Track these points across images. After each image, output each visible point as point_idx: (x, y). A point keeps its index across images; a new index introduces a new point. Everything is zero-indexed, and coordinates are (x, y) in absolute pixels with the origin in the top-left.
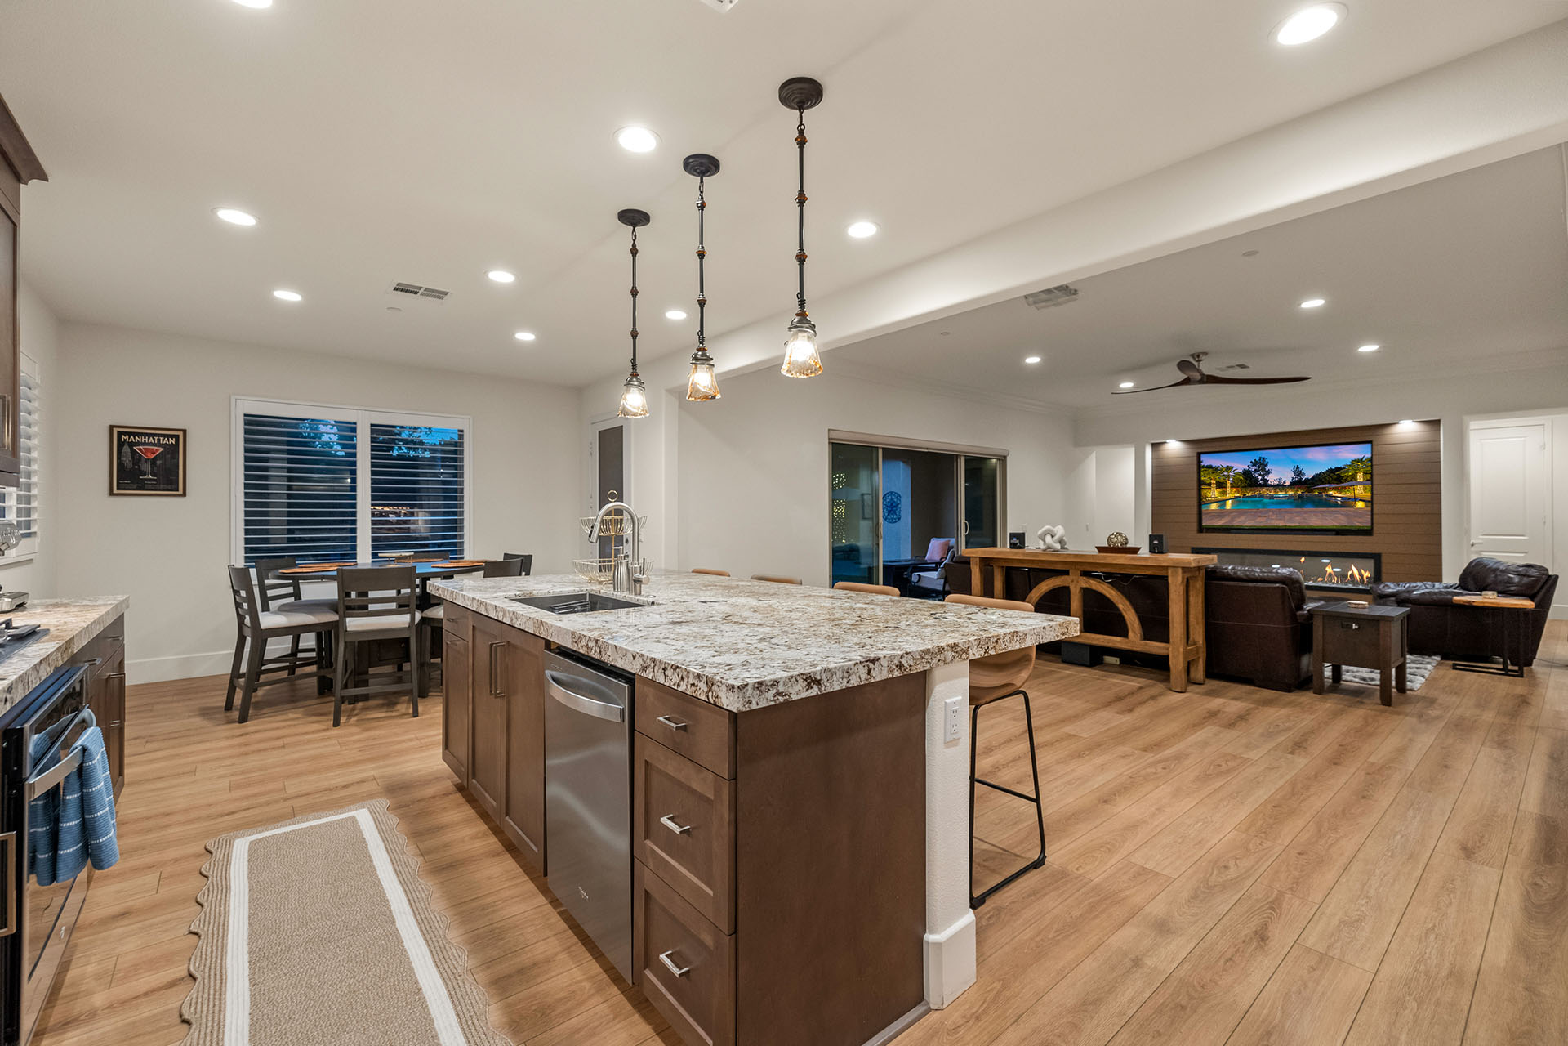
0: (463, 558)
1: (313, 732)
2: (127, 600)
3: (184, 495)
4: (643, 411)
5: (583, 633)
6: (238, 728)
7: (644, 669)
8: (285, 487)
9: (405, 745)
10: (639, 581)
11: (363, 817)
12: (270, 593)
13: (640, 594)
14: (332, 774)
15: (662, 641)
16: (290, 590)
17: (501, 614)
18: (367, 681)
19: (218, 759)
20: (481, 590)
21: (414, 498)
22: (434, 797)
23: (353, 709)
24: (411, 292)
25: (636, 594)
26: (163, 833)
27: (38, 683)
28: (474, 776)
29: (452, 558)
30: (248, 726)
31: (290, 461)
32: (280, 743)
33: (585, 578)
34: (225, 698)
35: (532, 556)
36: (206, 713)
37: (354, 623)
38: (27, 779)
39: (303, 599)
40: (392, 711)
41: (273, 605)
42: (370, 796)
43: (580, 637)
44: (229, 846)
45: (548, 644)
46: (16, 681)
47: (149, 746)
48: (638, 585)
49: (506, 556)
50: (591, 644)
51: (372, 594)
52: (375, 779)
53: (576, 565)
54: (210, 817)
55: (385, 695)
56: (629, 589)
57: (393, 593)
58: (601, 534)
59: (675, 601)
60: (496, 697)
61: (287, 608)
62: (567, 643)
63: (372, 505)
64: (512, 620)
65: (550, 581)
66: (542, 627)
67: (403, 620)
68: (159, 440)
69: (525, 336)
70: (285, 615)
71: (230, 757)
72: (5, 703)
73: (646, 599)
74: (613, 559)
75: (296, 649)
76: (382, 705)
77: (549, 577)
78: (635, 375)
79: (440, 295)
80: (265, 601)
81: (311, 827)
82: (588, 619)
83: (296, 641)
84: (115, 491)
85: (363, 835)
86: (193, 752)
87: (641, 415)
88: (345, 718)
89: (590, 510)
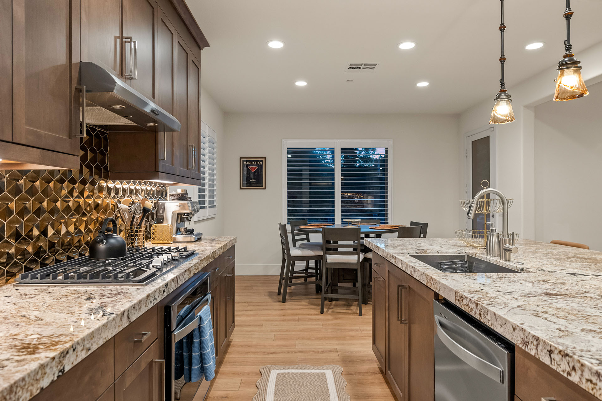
0: (388, 223)
1: (311, 315)
2: (235, 239)
3: (265, 188)
4: (510, 117)
5: (465, 294)
6: (281, 305)
7: (526, 343)
8: (309, 184)
9: (354, 333)
10: (509, 250)
11: (329, 373)
12: (297, 237)
13: (509, 260)
14: (317, 342)
15: (541, 315)
16: (305, 236)
17: (404, 266)
18: (338, 290)
19: (272, 321)
20: (393, 247)
21: (364, 188)
22: (367, 373)
23: (331, 305)
24: (357, 68)
25: (506, 260)
26: (246, 356)
27: (184, 282)
28: (389, 369)
29: (381, 223)
30: (285, 305)
31: (310, 170)
32: (296, 317)
33: (462, 243)
34: (278, 288)
35: (427, 224)
36: (271, 294)
37: (331, 258)
38: (173, 332)
39: (311, 241)
40: (349, 310)
41: (298, 244)
42: (333, 362)
43: (462, 297)
44: (269, 373)
45: (437, 296)
46: (170, 281)
47: (249, 308)
48: (507, 253)
49: (412, 223)
50: (472, 306)
51: (340, 243)
52: (337, 351)
53: (456, 233)
54: (265, 353)
55: (346, 300)
56: (500, 255)
57: (351, 243)
58: (477, 212)
59: (543, 270)
60: (401, 323)
61: (303, 246)
62: (452, 299)
63: (342, 192)
64: (411, 272)
65: (438, 243)
66: (432, 282)
67: (353, 259)
68: (256, 163)
69: (423, 84)
70: (301, 250)
71: (277, 321)
72: (164, 293)
73: (515, 265)
74: (485, 230)
75: (307, 268)
76: (344, 305)
77: (439, 240)
78: (503, 91)
79: (372, 66)
80: (294, 241)
81: (304, 373)
82: (467, 280)
83: (308, 263)
84: (242, 187)
85: (328, 387)
86: (263, 315)
87: (508, 121)
88: (326, 309)
89: (466, 194)
